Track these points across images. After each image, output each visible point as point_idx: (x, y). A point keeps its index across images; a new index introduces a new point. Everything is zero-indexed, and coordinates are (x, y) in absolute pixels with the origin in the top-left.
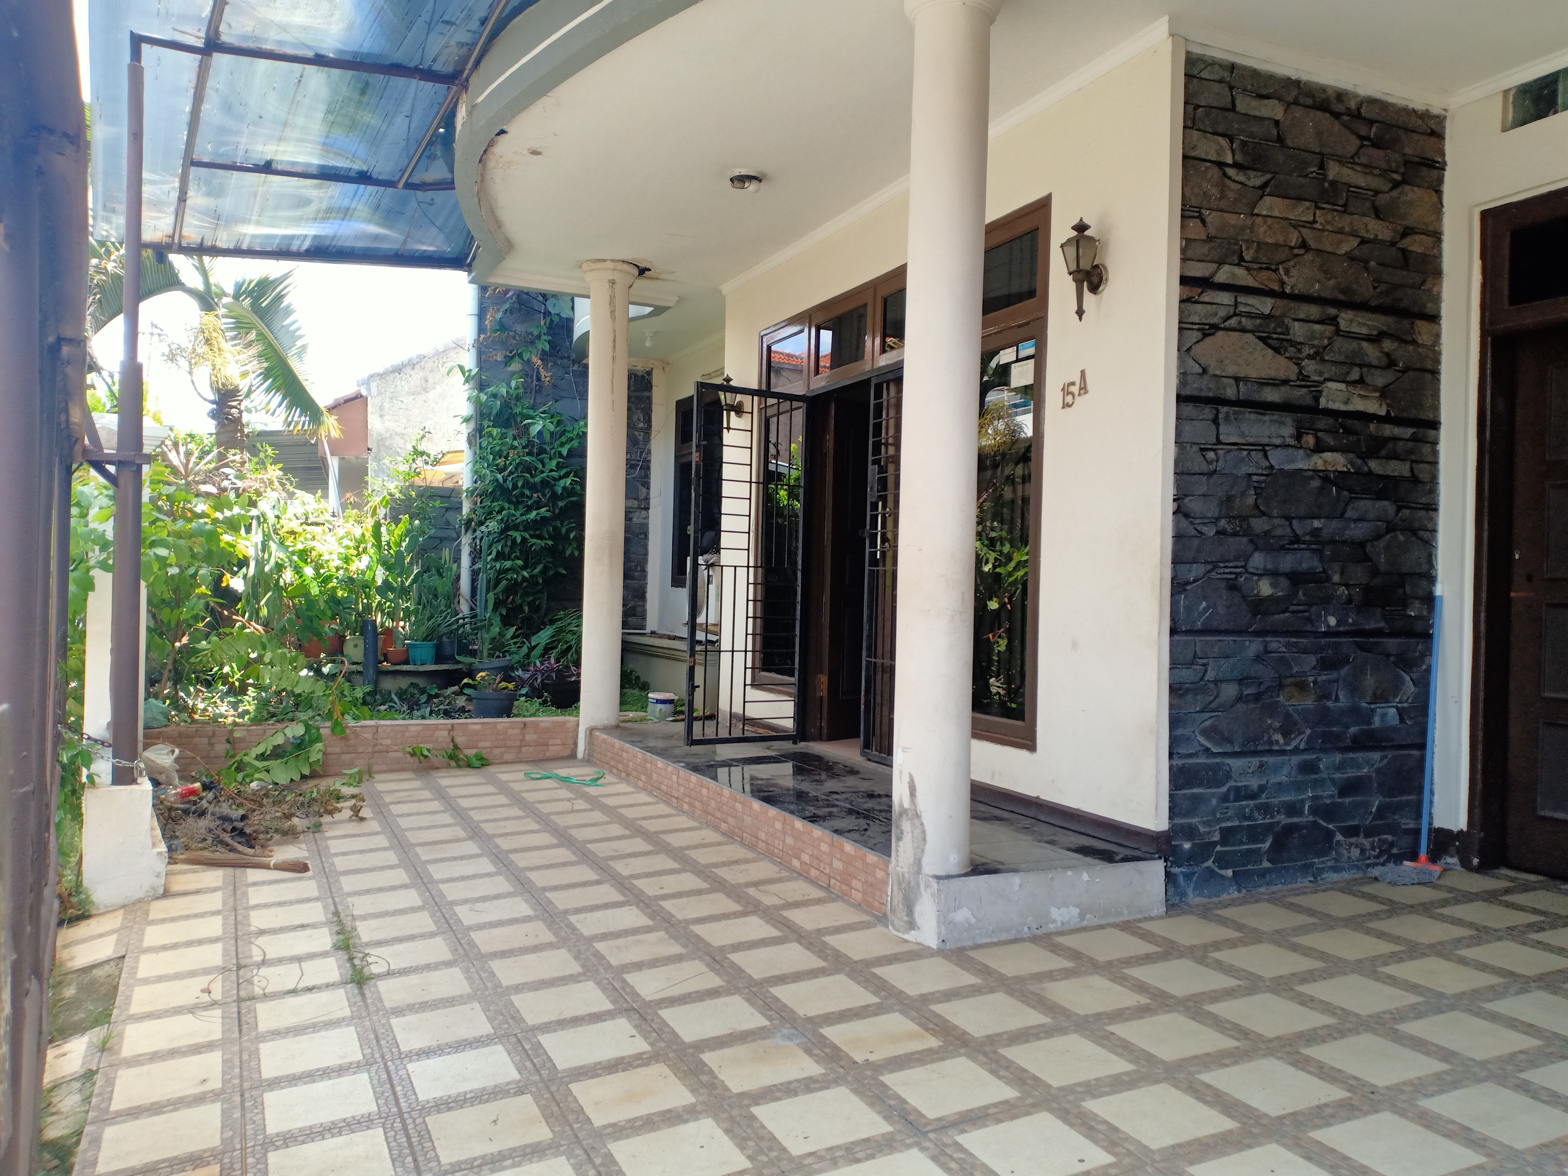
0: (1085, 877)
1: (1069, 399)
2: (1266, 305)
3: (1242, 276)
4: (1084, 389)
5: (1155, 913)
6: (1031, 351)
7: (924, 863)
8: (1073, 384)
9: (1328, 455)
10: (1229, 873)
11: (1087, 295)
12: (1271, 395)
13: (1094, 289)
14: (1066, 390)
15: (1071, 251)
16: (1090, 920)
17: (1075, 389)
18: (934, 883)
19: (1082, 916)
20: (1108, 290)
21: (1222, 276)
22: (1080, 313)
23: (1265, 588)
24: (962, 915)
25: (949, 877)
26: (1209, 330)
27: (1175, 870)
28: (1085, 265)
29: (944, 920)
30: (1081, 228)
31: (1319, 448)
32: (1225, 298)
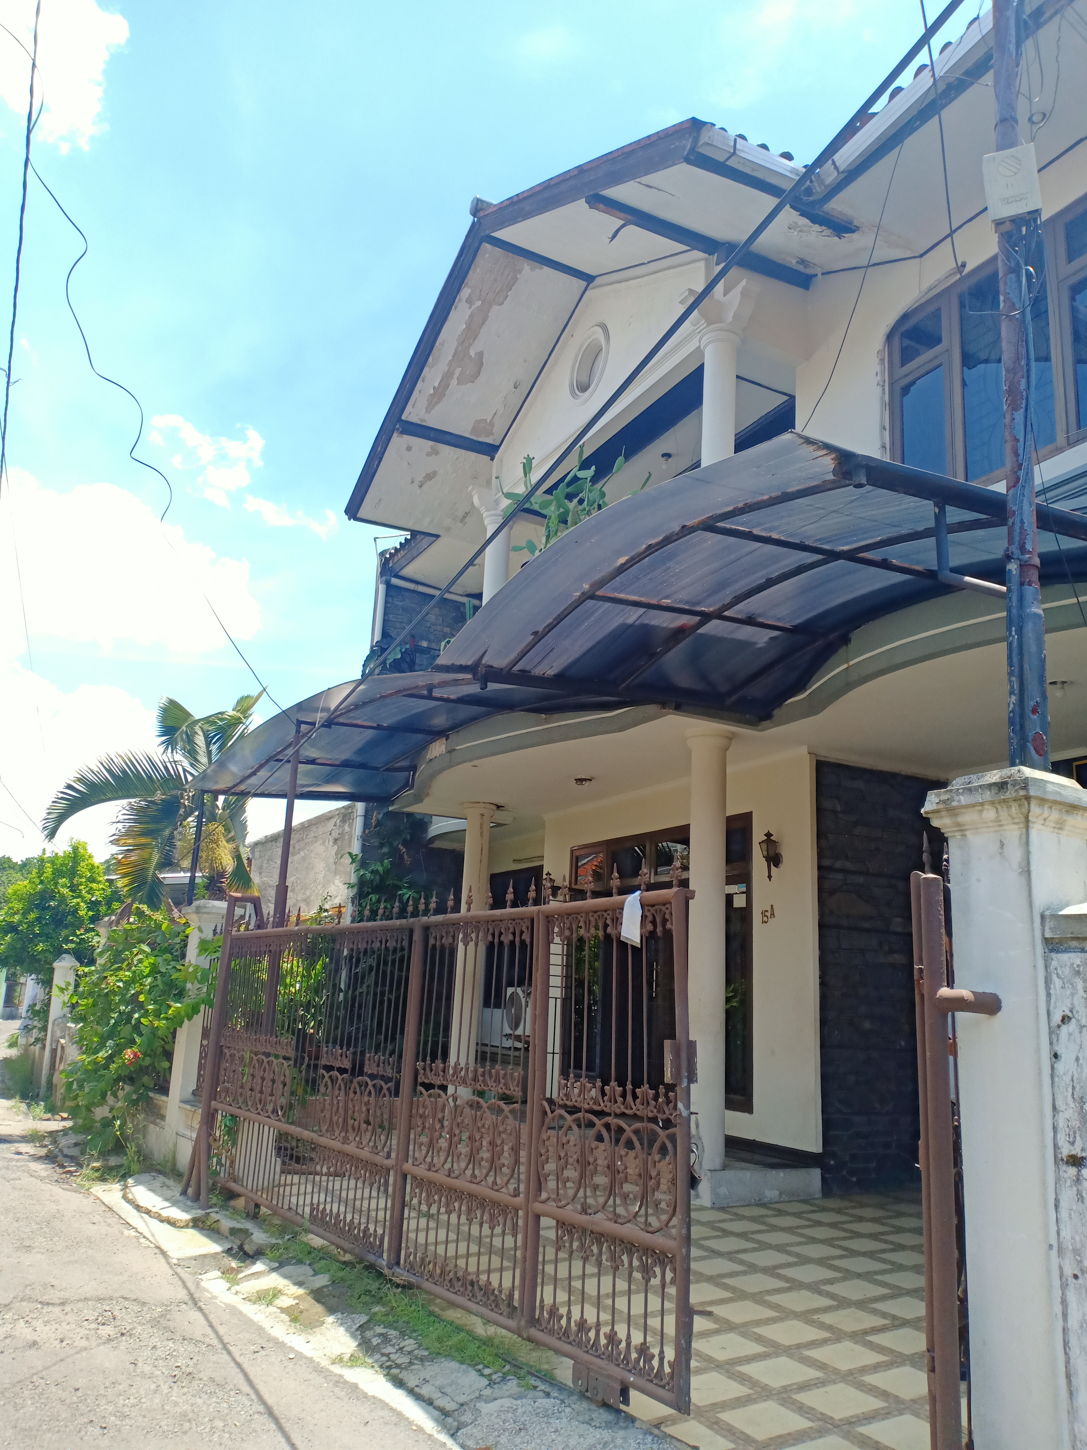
0: (782, 1174)
1: (765, 919)
2: (861, 879)
3: (848, 865)
4: (773, 915)
5: (817, 1196)
6: (744, 889)
7: (703, 1164)
8: (767, 911)
9: (895, 955)
10: (854, 1179)
11: (772, 867)
12: (866, 925)
13: (776, 865)
14: (764, 913)
15: (764, 846)
16: (785, 1197)
17: (768, 914)
18: (709, 1173)
19: (781, 1194)
20: (783, 866)
21: (838, 865)
22: (770, 877)
23: (867, 1025)
24: (723, 1190)
25: (715, 1170)
26: (833, 892)
27: (827, 1176)
28: (772, 854)
29: (714, 1192)
30: (769, 835)
31: (891, 952)
32: (840, 876)
